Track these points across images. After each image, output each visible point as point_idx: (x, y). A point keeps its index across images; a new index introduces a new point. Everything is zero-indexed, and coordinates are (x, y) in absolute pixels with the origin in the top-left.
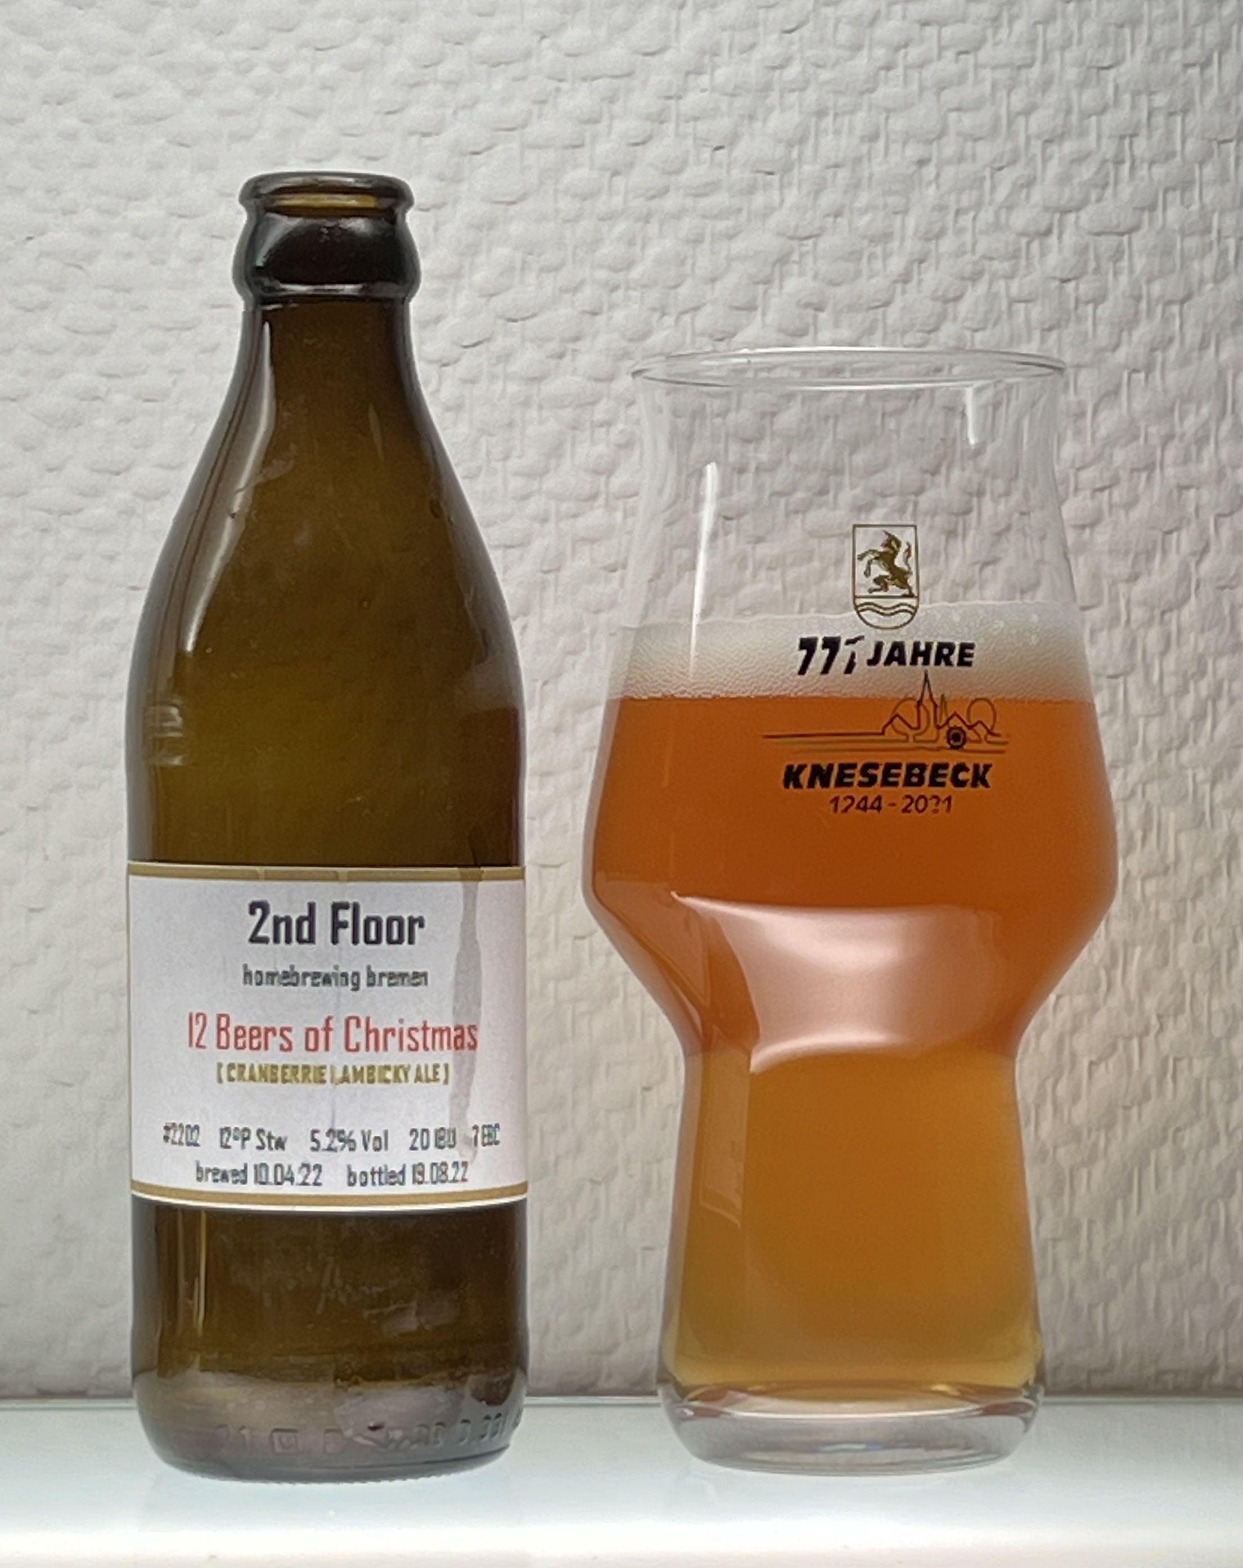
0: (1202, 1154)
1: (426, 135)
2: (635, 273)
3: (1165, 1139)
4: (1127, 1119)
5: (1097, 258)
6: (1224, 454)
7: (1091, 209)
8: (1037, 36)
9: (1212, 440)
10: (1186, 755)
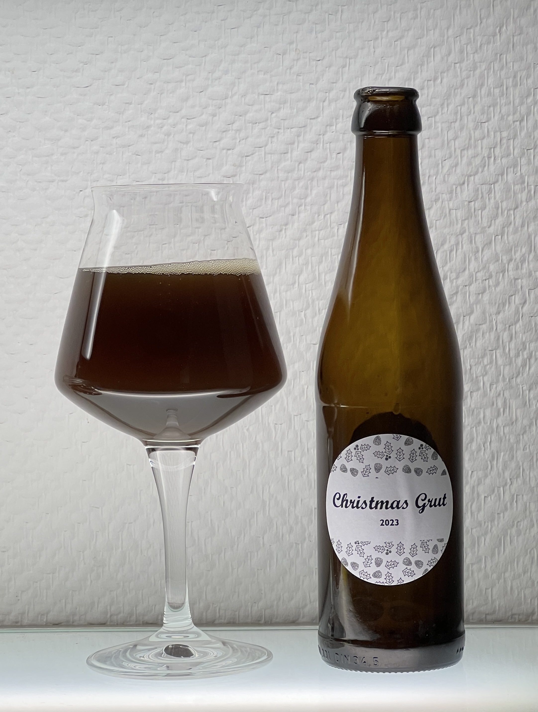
0: (528, 531)
1: (228, 150)
2: (309, 199)
3: (513, 526)
4: (499, 518)
5: (482, 193)
6: (531, 266)
7: (479, 174)
8: (458, 111)
9: (527, 261)
10: (519, 380)
